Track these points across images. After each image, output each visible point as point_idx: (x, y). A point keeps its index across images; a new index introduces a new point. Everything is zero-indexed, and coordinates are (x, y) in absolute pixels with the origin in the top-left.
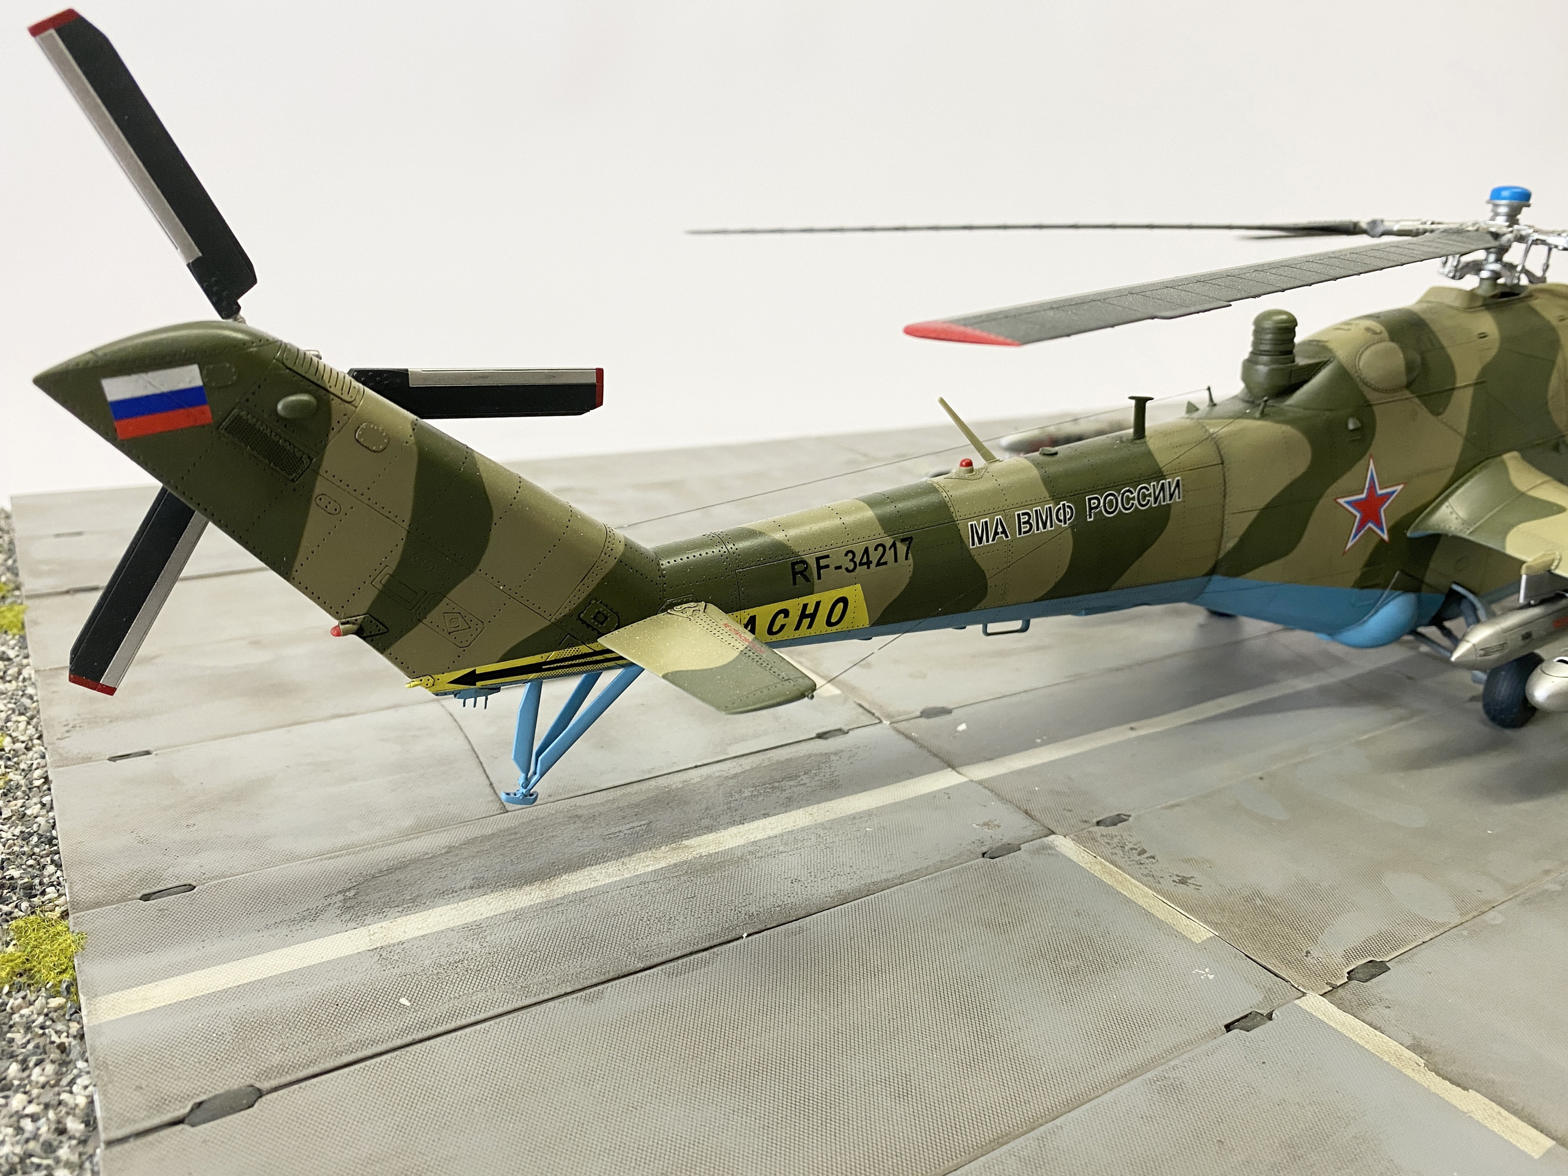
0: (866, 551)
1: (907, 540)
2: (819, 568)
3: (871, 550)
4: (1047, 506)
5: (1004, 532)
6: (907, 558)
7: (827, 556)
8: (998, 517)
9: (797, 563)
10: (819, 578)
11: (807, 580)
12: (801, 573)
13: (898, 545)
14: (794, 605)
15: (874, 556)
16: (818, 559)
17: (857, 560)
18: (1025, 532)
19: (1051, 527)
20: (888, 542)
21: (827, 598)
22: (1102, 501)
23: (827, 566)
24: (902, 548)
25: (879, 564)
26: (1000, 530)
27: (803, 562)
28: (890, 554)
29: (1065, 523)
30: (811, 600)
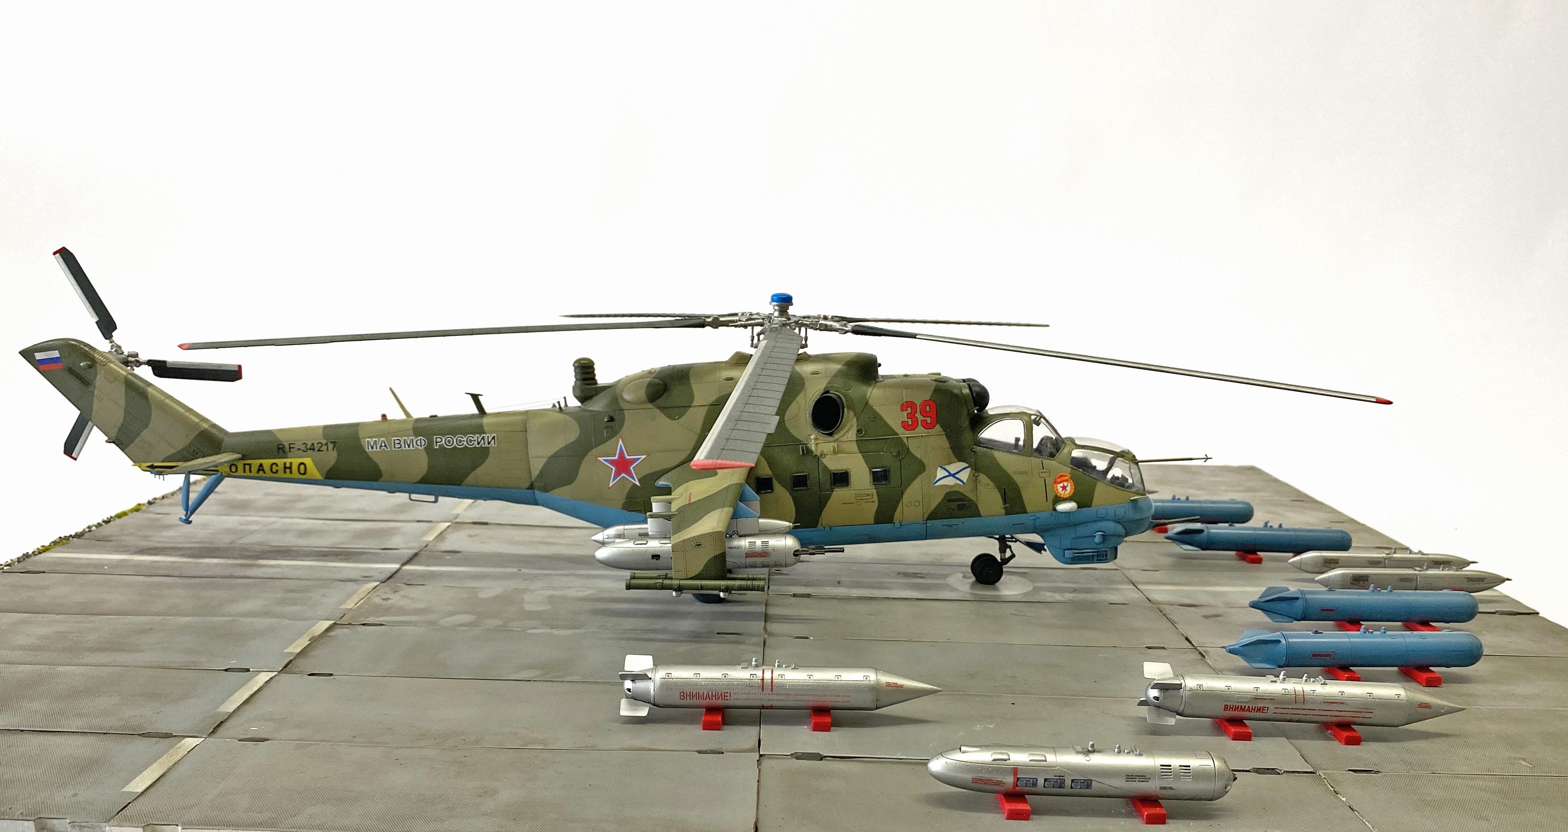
0: (313, 444)
1: (334, 443)
2: (290, 448)
3: (315, 445)
4: (411, 438)
5: (385, 446)
6: (333, 450)
7: (294, 444)
8: (383, 439)
9: (280, 444)
10: (290, 451)
11: (284, 452)
12: (282, 448)
13: (329, 443)
14: (280, 462)
15: (317, 447)
16: (290, 444)
17: (308, 447)
18: (398, 448)
19: (413, 447)
20: (324, 442)
21: (296, 461)
22: (444, 440)
23: (293, 448)
24: (331, 446)
25: (319, 450)
26: (383, 445)
27: (282, 444)
28: (324, 448)
29: (421, 446)
30: (288, 461)
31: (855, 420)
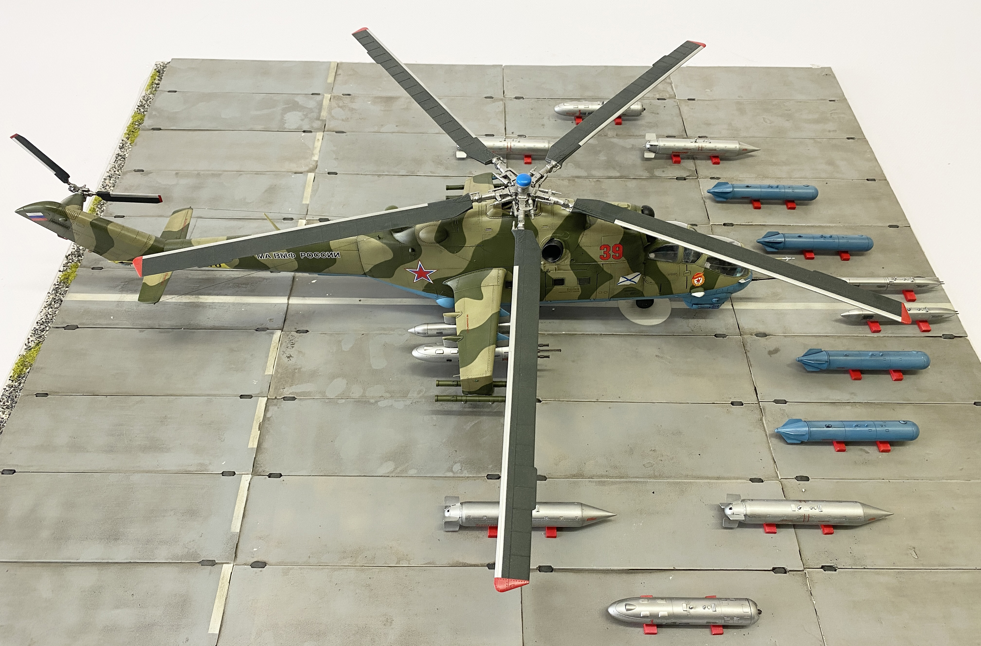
4: (285, 253)
5: (269, 257)
8: (267, 253)
18: (277, 258)
19: (287, 257)
22: (306, 254)
29: (292, 257)
31: (570, 254)
